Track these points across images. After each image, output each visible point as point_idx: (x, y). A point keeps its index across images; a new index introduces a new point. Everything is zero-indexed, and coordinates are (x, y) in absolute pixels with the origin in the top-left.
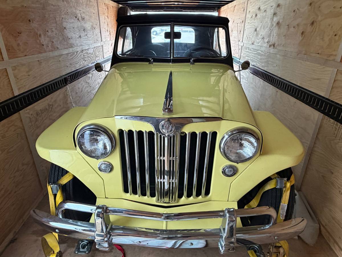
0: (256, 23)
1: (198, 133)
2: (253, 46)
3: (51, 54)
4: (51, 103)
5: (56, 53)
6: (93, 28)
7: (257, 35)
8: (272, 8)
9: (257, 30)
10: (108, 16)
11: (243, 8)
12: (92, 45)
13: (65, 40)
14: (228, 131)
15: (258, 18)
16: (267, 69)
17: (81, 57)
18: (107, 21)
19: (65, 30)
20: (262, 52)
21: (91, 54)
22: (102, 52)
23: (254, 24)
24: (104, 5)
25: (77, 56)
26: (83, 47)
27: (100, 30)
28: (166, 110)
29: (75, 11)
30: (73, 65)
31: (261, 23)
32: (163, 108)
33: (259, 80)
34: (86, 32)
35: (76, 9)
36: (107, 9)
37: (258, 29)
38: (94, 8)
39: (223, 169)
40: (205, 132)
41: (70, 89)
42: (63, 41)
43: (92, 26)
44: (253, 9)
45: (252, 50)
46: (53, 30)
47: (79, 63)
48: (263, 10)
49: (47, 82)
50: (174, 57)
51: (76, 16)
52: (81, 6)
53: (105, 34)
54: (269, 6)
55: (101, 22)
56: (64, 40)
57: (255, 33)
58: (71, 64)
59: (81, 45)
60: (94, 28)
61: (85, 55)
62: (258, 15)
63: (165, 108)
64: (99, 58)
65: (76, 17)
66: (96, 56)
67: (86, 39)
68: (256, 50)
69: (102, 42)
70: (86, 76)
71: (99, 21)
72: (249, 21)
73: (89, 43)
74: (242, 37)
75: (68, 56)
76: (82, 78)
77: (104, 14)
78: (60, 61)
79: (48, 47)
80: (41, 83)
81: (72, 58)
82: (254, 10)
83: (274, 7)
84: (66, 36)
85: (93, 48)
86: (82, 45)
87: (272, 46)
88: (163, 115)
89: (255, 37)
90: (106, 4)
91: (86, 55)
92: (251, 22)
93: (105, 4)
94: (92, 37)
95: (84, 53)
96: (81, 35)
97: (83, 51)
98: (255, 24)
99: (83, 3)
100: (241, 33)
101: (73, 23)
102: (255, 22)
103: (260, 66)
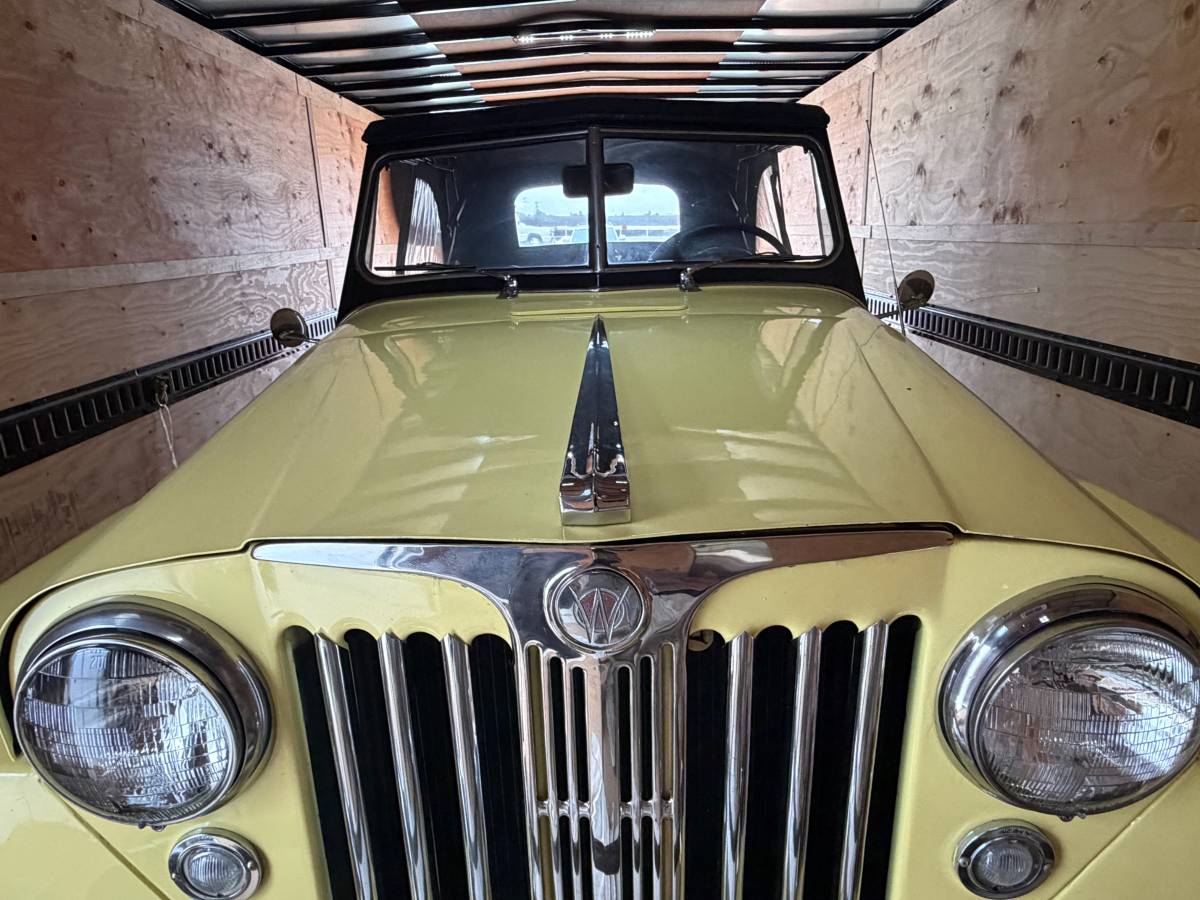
0: (920, 144)
1: (799, 631)
2: (917, 233)
3: (77, 278)
4: (64, 489)
5: (106, 275)
6: (287, 194)
7: (928, 187)
8: (986, 74)
9: (925, 167)
10: (354, 160)
11: (853, 103)
12: (281, 257)
13: (154, 226)
14: (988, 615)
15: (925, 126)
16: (991, 311)
17: (231, 299)
18: (347, 174)
19: (154, 188)
20: (958, 247)
21: (276, 289)
22: (328, 286)
23: (909, 150)
24: (336, 119)
25: (212, 295)
26: (241, 259)
27: (317, 205)
28: (587, 492)
29: (204, 122)
30: (188, 328)
31: (944, 139)
32: (565, 481)
33: (961, 357)
34: (258, 205)
35: (208, 115)
36: (347, 135)
37: (928, 166)
38: (294, 124)
39: (967, 854)
40: (849, 627)
41: (169, 428)
42: (144, 229)
43: (284, 187)
44: (900, 96)
45: (911, 245)
46: (91, 179)
47: (222, 321)
48: (943, 94)
49: (45, 394)
50: (610, 263)
51: (208, 141)
52: (234, 107)
53: (339, 223)
54: (973, 69)
55: (323, 177)
56: (149, 227)
57: (919, 181)
58: (182, 325)
59: (232, 254)
60: (294, 196)
61: (251, 291)
62: (925, 115)
63: (576, 480)
64: (313, 306)
65: (210, 146)
66: (301, 300)
67: (254, 230)
68: (931, 242)
69: (327, 249)
70: (252, 373)
71: (313, 173)
72: (884, 146)
73: (270, 247)
74: (860, 206)
75: (167, 290)
76: (232, 383)
77: (337, 149)
78: (123, 309)
79: (61, 249)
80: (12, 400)
81: (188, 301)
82: (902, 100)
83: (995, 69)
84: (158, 211)
85: (286, 269)
86: (236, 252)
87: (1008, 218)
88: (565, 525)
89: (919, 198)
90: (343, 118)
91: (255, 294)
92: (897, 146)
93: (339, 115)
94: (282, 226)
95: (245, 282)
96: (232, 216)
97: (239, 274)
98: (914, 151)
99: (243, 98)
100: (855, 195)
101: (194, 164)
102: (914, 143)
103: (955, 301)
